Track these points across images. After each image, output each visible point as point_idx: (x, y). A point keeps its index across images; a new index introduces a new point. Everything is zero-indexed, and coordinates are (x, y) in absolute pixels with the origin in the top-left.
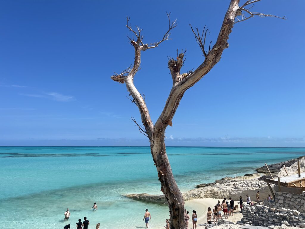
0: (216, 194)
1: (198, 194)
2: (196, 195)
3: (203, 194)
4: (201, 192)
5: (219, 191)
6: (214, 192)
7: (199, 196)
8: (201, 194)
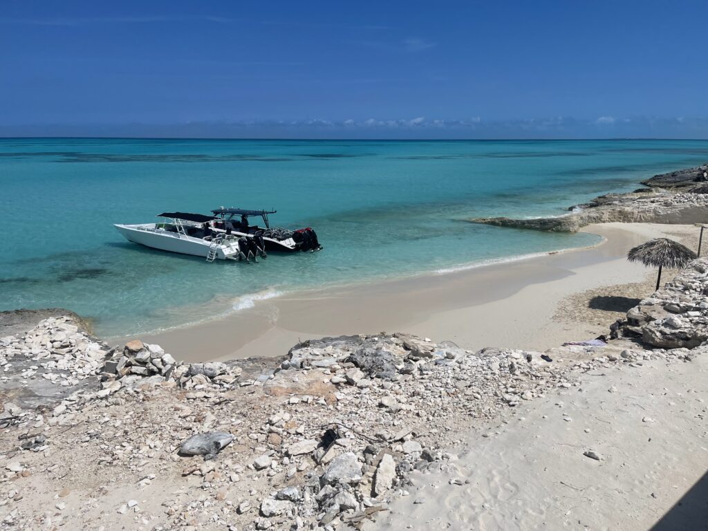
0: (629, 216)
1: (597, 217)
2: (594, 218)
3: (606, 216)
4: (603, 214)
5: (636, 211)
6: (626, 213)
7: (600, 220)
8: (603, 217)
